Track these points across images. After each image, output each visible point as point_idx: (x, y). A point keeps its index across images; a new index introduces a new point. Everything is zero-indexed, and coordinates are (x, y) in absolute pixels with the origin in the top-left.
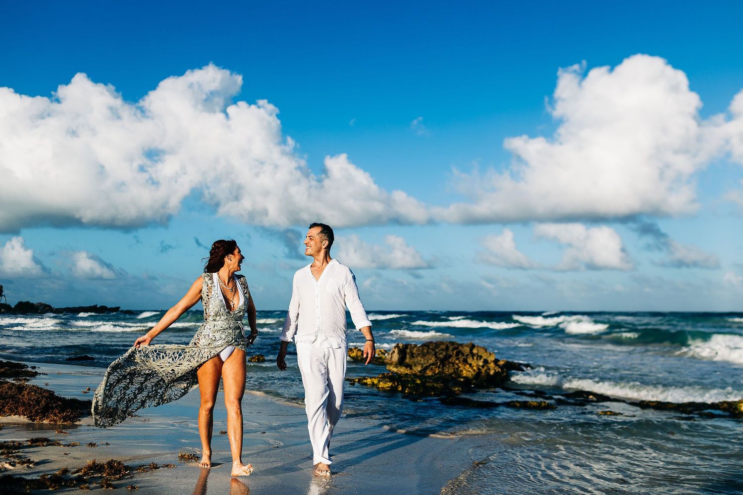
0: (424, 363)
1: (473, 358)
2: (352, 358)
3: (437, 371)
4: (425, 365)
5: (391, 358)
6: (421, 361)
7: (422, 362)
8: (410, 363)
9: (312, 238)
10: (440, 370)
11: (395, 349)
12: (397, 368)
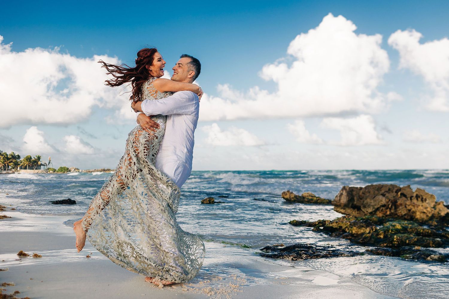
0: (375, 205)
1: (417, 199)
2: (287, 199)
3: (388, 213)
4: (376, 207)
5: (340, 200)
6: (371, 203)
7: (373, 204)
8: (358, 204)
9: (180, 65)
10: (392, 211)
11: (343, 191)
12: (344, 209)
